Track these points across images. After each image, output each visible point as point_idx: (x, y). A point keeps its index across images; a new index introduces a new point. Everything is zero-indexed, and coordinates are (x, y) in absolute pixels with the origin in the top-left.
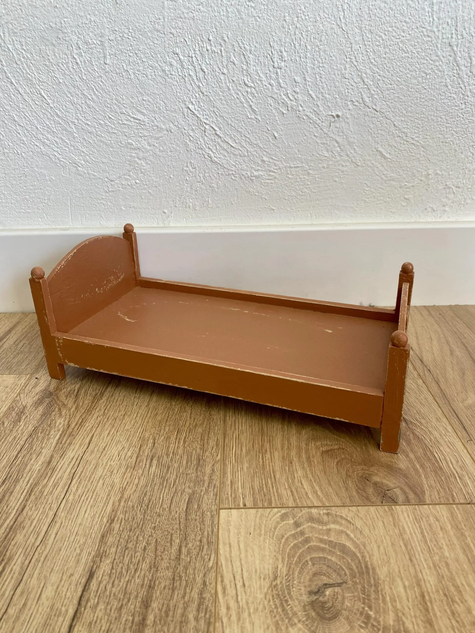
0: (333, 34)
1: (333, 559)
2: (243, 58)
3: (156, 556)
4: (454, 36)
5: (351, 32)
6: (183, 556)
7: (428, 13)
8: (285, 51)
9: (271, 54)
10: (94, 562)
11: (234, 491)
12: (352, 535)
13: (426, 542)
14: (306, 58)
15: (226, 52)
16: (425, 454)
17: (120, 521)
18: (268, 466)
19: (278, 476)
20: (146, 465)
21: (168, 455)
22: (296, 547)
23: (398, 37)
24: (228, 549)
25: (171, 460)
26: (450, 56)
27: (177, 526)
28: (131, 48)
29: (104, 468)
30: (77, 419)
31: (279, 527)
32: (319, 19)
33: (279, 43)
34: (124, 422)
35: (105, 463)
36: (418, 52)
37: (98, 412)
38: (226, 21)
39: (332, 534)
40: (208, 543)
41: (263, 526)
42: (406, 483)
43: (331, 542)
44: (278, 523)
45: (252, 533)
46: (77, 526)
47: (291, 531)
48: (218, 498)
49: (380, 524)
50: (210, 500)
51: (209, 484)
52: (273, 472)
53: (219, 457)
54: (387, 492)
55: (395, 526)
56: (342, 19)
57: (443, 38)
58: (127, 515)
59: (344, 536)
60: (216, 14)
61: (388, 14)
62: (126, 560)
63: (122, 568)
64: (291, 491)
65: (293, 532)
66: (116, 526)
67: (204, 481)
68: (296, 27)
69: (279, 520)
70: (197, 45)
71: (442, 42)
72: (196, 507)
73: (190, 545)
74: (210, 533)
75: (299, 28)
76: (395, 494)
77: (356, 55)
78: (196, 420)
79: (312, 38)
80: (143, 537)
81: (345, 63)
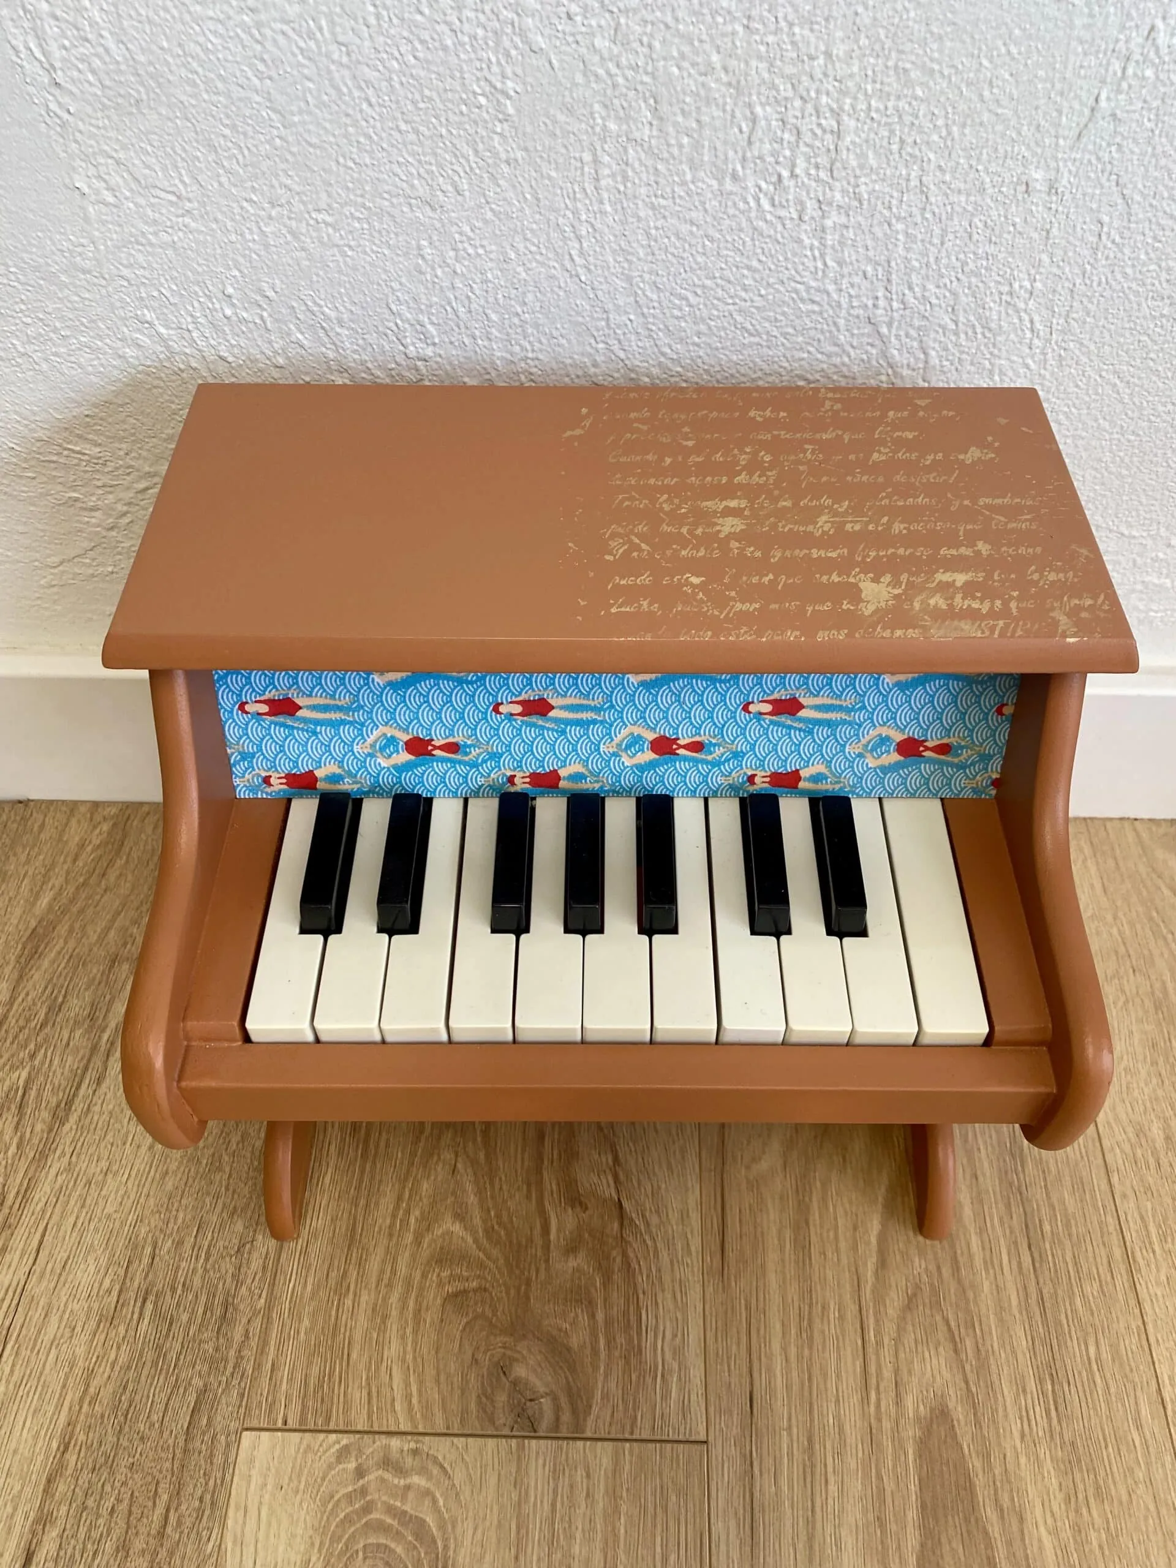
0: (556, 289)
1: (399, 1550)
2: (321, 333)
3: (128, 1528)
4: (881, 303)
5: (604, 287)
6: (169, 1530)
7: (811, 249)
8: (433, 323)
9: (395, 328)
10: (34, 1533)
11: (274, 1387)
12: (441, 1502)
13: (553, 1523)
14: (490, 340)
15: (277, 320)
16: (626, 1313)
17: (78, 1448)
18: (342, 1330)
19: (354, 1356)
20: (133, 1313)
21: (173, 1290)
22: (348, 1520)
23: (730, 301)
24: (241, 1522)
25: (178, 1305)
26: (872, 345)
27: (168, 1465)
28: (23, 307)
29: (61, 1317)
30: (18, 1181)
31: (330, 1476)
32: (513, 256)
33: (412, 305)
34: (103, 1193)
35: (62, 1305)
36: (785, 335)
37: (59, 1158)
38: (262, 253)
39: (411, 1495)
40: (212, 1503)
41: (306, 1472)
42: (568, 1382)
43: (405, 1513)
44: (330, 1467)
45: (285, 1487)
46: (10, 1456)
47: (346, 1486)
48: (244, 1403)
49: (493, 1481)
50: (230, 1409)
51: (234, 1368)
52: (349, 1343)
53: (262, 1301)
54: (528, 1404)
55: (515, 1486)
56: (576, 258)
57: (853, 307)
58: (91, 1435)
59: (427, 1502)
60: (233, 238)
61: (700, 250)
62: (82, 1535)
63: (74, 1548)
64: (369, 1394)
65: (350, 1489)
66: (71, 1458)
67: (226, 1361)
68: (455, 272)
69: (333, 1460)
70: (196, 304)
71: (850, 314)
72: (205, 1422)
73: (183, 1507)
74: (219, 1482)
75: (463, 275)
76: (541, 1409)
77: (622, 337)
78: (236, 1196)
79: (500, 296)
80: (112, 1487)
81: (592, 351)
